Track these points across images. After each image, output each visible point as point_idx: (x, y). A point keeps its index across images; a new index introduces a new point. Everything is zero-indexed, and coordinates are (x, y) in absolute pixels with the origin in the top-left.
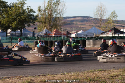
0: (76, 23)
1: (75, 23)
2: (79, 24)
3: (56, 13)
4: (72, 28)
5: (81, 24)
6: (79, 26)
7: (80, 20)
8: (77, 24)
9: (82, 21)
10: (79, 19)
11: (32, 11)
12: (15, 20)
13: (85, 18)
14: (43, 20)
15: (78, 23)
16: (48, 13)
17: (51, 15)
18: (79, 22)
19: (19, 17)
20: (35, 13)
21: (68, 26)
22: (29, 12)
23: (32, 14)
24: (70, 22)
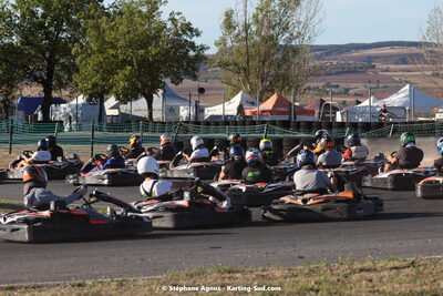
0: (385, 67)
1: (379, 65)
2: (396, 71)
3: (287, 35)
4: (369, 85)
5: (404, 70)
6: (397, 79)
7: (398, 55)
8: (387, 70)
9: (404, 60)
11: (188, 28)
13: (415, 50)
14: (241, 61)
15: (392, 67)
17: (270, 40)
18: (396, 63)
19: (142, 52)
20: (198, 35)
22: (176, 34)
23: (186, 41)
24: (359, 63)
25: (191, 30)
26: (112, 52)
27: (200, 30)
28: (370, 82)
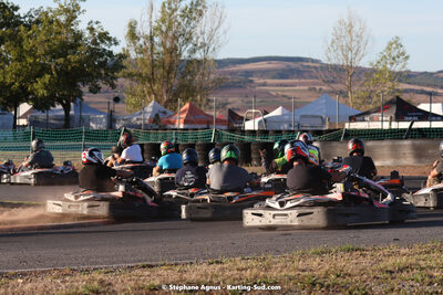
0: (262, 81)
1: (257, 80)
2: (273, 86)
3: (191, 46)
4: (245, 100)
5: (281, 85)
6: (274, 93)
7: (275, 70)
8: (264, 85)
9: (283, 74)
10: (273, 65)
11: (104, 37)
12: (44, 69)
14: (146, 71)
15: (269, 81)
16: (163, 44)
17: (173, 51)
18: (274, 78)
19: (61, 60)
20: (116, 44)
21: (236, 91)
22: (94, 42)
23: (105, 50)
24: (240, 76)
25: (109, 39)
26: (30, 60)
27: (118, 39)
28: (247, 96)
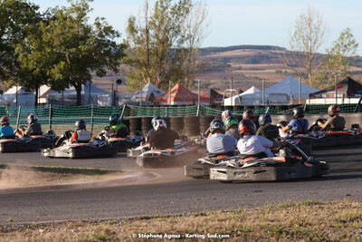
0: (237, 66)
1: (233, 65)
2: (247, 70)
3: (179, 37)
4: (224, 81)
5: (253, 69)
6: (247, 76)
7: (248, 56)
8: (240, 68)
9: (255, 60)
10: (247, 53)
11: (109, 30)
12: (60, 57)
14: (142, 58)
15: (244, 66)
16: (157, 36)
17: (165, 41)
18: (247, 63)
19: (73, 49)
20: (118, 36)
21: (216, 74)
22: (101, 35)
23: (109, 41)
24: (219, 62)
25: (113, 32)
26: (48, 50)
28: (226, 78)
